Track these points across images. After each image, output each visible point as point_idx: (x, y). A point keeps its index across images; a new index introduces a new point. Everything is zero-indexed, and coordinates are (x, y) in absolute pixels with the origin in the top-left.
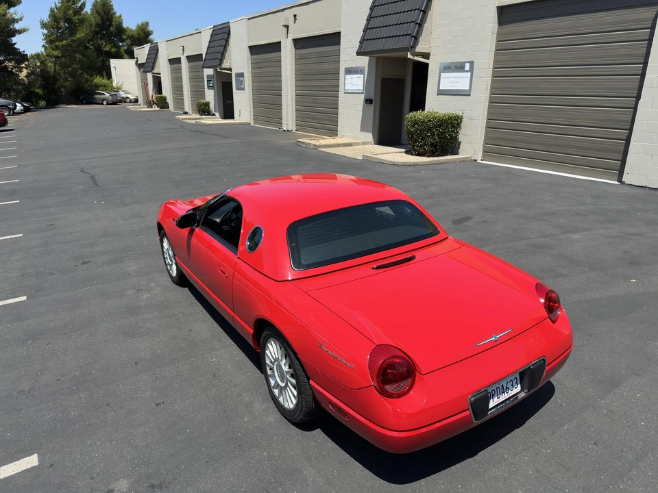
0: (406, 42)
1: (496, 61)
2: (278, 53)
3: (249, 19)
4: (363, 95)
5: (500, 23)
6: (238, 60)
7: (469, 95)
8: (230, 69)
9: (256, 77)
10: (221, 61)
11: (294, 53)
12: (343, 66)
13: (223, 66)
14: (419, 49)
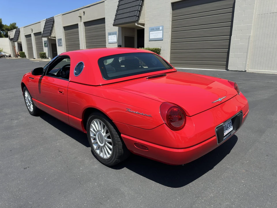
0: (135, 19)
1: (172, 25)
2: (77, 29)
3: (63, 15)
4: (117, 44)
5: (173, 9)
6: (58, 33)
7: (163, 40)
8: (55, 37)
9: (67, 40)
10: (51, 33)
11: (84, 28)
12: (107, 32)
13: (52, 36)
14: (140, 22)
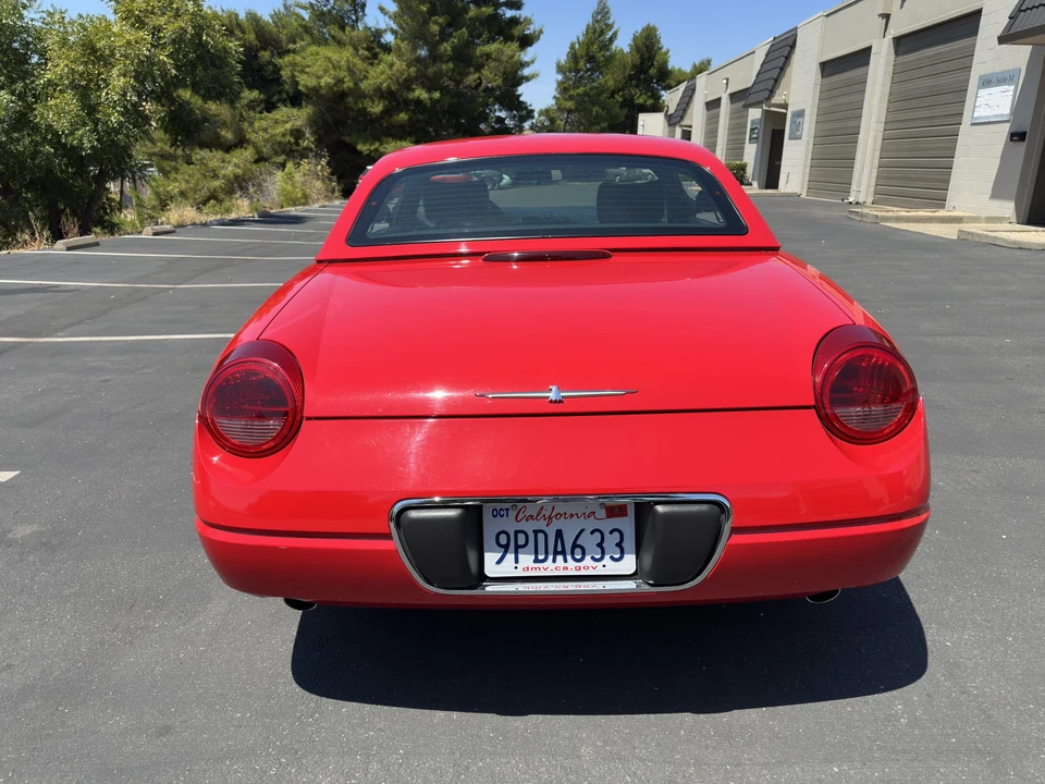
2: (864, 68)
3: (827, 16)
4: (1008, 125)
6: (801, 90)
8: (785, 106)
9: (824, 114)
10: (772, 92)
11: (892, 63)
12: (975, 75)
13: (774, 101)
